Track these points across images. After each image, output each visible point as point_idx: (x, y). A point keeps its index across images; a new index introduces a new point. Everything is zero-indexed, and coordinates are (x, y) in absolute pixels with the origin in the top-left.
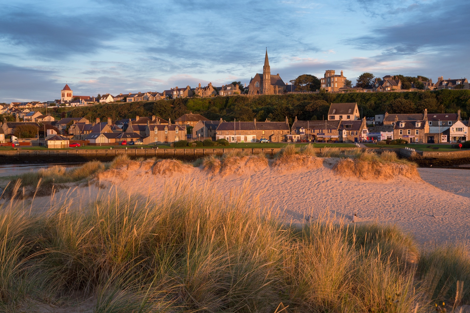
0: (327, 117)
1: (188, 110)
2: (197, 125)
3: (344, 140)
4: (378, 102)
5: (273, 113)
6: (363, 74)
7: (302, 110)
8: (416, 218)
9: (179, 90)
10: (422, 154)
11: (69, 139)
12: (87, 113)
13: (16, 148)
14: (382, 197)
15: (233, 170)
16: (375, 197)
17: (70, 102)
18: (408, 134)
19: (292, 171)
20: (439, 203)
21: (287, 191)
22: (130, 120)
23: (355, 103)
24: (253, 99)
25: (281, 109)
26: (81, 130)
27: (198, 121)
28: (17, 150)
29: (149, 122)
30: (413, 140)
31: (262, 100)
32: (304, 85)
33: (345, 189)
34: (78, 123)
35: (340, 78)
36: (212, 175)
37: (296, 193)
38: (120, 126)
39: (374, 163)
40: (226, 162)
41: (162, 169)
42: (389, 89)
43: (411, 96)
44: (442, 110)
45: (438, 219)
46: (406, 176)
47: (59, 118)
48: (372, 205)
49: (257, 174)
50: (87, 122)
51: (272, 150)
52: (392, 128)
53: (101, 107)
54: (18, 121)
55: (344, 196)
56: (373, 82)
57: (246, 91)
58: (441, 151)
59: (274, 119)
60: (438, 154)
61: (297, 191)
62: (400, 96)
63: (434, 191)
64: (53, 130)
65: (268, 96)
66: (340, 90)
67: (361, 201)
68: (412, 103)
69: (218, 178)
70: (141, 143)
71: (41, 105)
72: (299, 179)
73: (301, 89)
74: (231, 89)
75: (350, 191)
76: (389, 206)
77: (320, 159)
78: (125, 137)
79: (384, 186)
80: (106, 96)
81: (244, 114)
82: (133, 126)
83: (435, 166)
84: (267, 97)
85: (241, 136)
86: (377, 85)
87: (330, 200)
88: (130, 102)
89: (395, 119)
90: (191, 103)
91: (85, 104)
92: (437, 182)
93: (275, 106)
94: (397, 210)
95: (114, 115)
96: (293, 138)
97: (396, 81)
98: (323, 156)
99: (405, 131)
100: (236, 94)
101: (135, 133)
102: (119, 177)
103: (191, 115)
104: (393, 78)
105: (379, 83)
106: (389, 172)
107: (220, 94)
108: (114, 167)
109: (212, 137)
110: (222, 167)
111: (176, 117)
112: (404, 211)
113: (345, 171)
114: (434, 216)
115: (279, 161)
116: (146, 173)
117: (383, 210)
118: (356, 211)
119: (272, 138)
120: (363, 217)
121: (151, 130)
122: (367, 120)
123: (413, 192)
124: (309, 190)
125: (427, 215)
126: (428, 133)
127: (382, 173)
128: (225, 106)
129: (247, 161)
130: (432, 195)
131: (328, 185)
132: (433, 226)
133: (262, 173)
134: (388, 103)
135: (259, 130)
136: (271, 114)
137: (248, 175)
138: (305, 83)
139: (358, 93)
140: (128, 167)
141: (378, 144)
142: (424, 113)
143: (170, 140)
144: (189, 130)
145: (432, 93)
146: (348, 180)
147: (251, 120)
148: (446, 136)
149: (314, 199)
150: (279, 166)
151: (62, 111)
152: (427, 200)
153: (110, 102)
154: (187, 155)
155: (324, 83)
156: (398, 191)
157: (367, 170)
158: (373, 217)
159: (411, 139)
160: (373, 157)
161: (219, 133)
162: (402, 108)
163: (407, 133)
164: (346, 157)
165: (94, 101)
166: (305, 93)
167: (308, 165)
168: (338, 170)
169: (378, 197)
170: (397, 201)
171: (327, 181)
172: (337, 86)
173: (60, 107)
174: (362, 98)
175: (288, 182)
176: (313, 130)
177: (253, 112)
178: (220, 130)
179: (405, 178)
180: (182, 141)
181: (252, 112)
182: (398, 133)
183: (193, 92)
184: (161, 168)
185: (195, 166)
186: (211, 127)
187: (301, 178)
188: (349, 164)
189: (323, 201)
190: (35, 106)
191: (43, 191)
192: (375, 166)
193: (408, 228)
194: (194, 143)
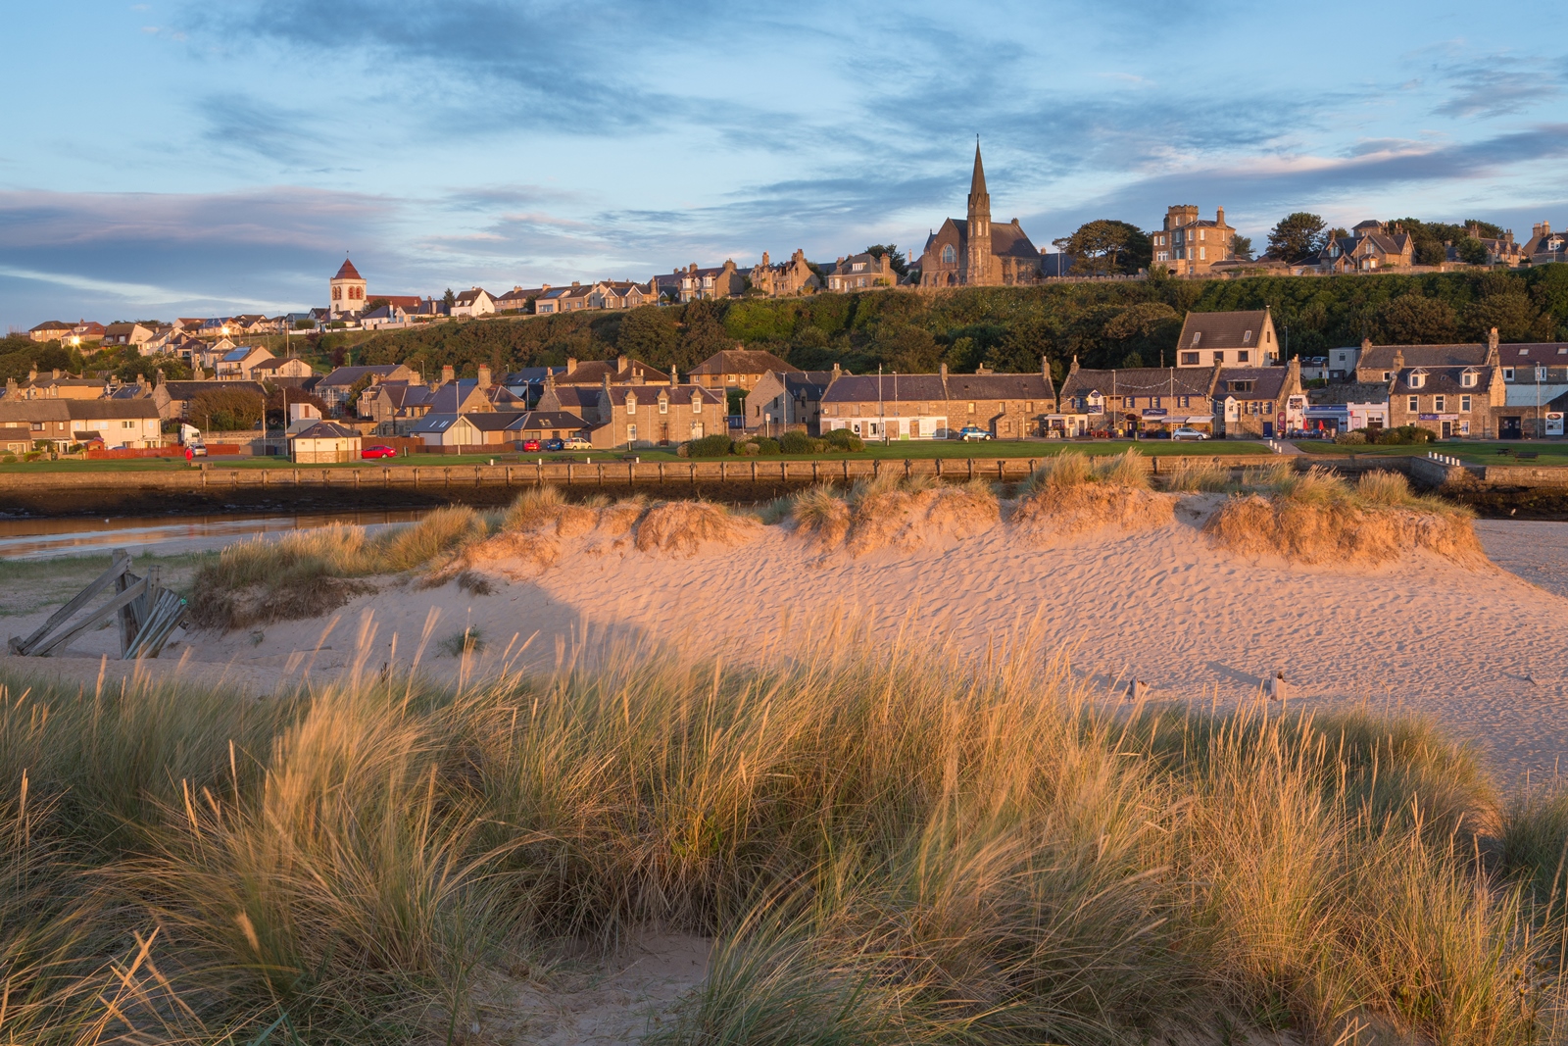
0: (1175, 357)
1: (729, 337)
2: (763, 388)
3: (1228, 431)
4: (1338, 307)
5: (1002, 344)
6: (1290, 218)
7: (1092, 336)
8: (1474, 685)
9: (699, 274)
10: (1482, 474)
11: (360, 434)
12: (413, 351)
13: (197, 464)
14: (1365, 620)
15: (890, 533)
16: (1340, 617)
17: (360, 316)
18: (1435, 411)
19: (1076, 535)
20: (1548, 638)
21: (1062, 599)
22: (550, 371)
23: (1262, 311)
24: (937, 300)
25: (1025, 333)
26: (396, 403)
27: (763, 372)
28: (200, 468)
29: (608, 377)
30: (1452, 428)
31: (966, 304)
32: (1098, 254)
33: (1246, 592)
34: (386, 382)
35: (1214, 231)
36: (824, 551)
37: (1089, 606)
38: (517, 391)
39: (1338, 509)
40: (865, 507)
41: (666, 531)
42: (1373, 264)
43: (1445, 286)
44: (1546, 331)
45: (1545, 690)
46: (1437, 550)
47: (327, 367)
48: (1331, 643)
49: (965, 547)
50: (414, 380)
51: (999, 463)
52: (1383, 389)
53: (457, 332)
54: (199, 377)
55: (1243, 615)
56: (1322, 241)
57: (914, 274)
58: (1543, 465)
59: (1002, 366)
60: (1534, 473)
61: (1092, 601)
62: (1408, 288)
63: (1531, 599)
64: (310, 405)
65: (983, 290)
66: (1215, 267)
67: (1296, 631)
68: (1448, 310)
69: (842, 558)
70: (587, 445)
71: (267, 325)
72: (1099, 563)
73: (1090, 268)
74: (866, 270)
75: (1260, 599)
76: (1387, 648)
77: (1162, 498)
78: (534, 424)
79: (1369, 583)
80: (471, 296)
81: (908, 351)
82: (558, 391)
83: (1526, 514)
84: (981, 295)
85: (900, 419)
86: (1333, 252)
87: (1197, 630)
88: (547, 314)
89: (1395, 360)
90: (738, 315)
91: (404, 321)
92: (1537, 568)
93: (1007, 325)
94: (1413, 660)
95: (496, 357)
96: (1067, 425)
97: (1395, 238)
98: (1173, 490)
99: (1426, 399)
100: (882, 285)
101: (566, 414)
102: (532, 557)
103: (741, 354)
104: (1385, 229)
105: (1340, 244)
106: (1384, 537)
107: (831, 287)
108: (517, 524)
109: (808, 425)
110: (853, 525)
111: (691, 362)
112: (1435, 665)
113: (1243, 537)
114: (1533, 678)
115: (1033, 505)
116: (617, 543)
117: (1367, 660)
118: (1281, 664)
119: (998, 425)
120: (1305, 682)
121: (615, 404)
122: (1303, 365)
123: (1464, 602)
124: (1129, 596)
125: (1510, 676)
126: (1502, 405)
127: (1362, 542)
128: (848, 324)
129: (934, 506)
130: (1523, 611)
131: (1192, 580)
132: (1530, 711)
133: (980, 543)
134: (1369, 310)
135: (958, 399)
136: (993, 349)
137: (934, 549)
138: (1101, 247)
139: (1275, 279)
140: (559, 525)
141: (1338, 444)
142: (1488, 342)
143: (677, 434)
144: (736, 401)
145: (1514, 276)
146: (1254, 565)
147: (931, 367)
148: (1562, 414)
149: (1146, 625)
150: (1033, 519)
151: (336, 346)
152: (1507, 629)
153: (483, 316)
154: (731, 483)
155: (1164, 249)
156: (1416, 598)
157: (1315, 534)
158: (1337, 683)
159: (1446, 425)
160: (1332, 490)
161: (831, 411)
162: (1417, 326)
163: (1432, 407)
164: (1246, 493)
165: (434, 311)
166: (1102, 279)
167: (1125, 517)
168: (1220, 533)
169: (1352, 618)
170: (1412, 631)
171: (1188, 567)
172: (1204, 257)
173: (327, 331)
174: (1287, 295)
175: (1062, 571)
176: (1128, 400)
177: (937, 343)
178: (834, 400)
179: (1436, 558)
180: (715, 436)
181: (934, 342)
182: (1402, 406)
183: (743, 278)
184: (661, 529)
185: (766, 523)
186: (804, 393)
187: (1106, 558)
188: (1257, 513)
189: (1174, 633)
190: (251, 330)
191: (299, 603)
192: (1339, 519)
193: (1448, 717)
194: (752, 445)
